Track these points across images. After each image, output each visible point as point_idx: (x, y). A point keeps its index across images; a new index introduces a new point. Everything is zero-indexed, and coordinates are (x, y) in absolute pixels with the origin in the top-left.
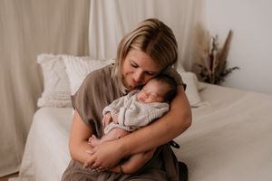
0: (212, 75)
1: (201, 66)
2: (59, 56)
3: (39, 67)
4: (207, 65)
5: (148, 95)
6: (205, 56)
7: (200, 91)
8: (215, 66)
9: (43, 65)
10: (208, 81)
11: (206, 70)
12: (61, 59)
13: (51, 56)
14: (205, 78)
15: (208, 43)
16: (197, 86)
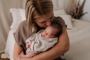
0: (77, 16)
1: (73, 12)
2: (18, 9)
3: (11, 14)
4: (75, 12)
5: (47, 34)
6: (75, 8)
7: (72, 22)
8: (78, 12)
9: (12, 13)
10: (75, 18)
11: (75, 13)
12: (19, 10)
13: (15, 9)
14: (74, 17)
15: (76, 3)
16: (71, 20)
